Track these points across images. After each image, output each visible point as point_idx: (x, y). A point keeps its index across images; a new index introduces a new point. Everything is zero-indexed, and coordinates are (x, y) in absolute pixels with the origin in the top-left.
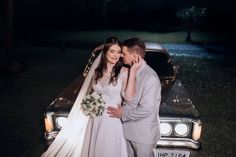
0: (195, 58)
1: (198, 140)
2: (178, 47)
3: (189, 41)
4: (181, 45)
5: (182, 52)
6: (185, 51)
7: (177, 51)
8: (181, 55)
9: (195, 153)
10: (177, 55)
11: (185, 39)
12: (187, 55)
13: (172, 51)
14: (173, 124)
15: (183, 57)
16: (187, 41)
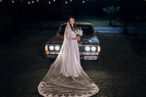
0: (112, 33)
1: (100, 52)
2: (104, 28)
3: (110, 25)
4: (106, 27)
5: (106, 30)
6: (108, 30)
7: (103, 30)
8: (105, 32)
9: (98, 56)
10: (103, 32)
11: (109, 24)
12: (108, 32)
13: (100, 30)
14: (91, 47)
15: (106, 33)
16: (109, 25)
